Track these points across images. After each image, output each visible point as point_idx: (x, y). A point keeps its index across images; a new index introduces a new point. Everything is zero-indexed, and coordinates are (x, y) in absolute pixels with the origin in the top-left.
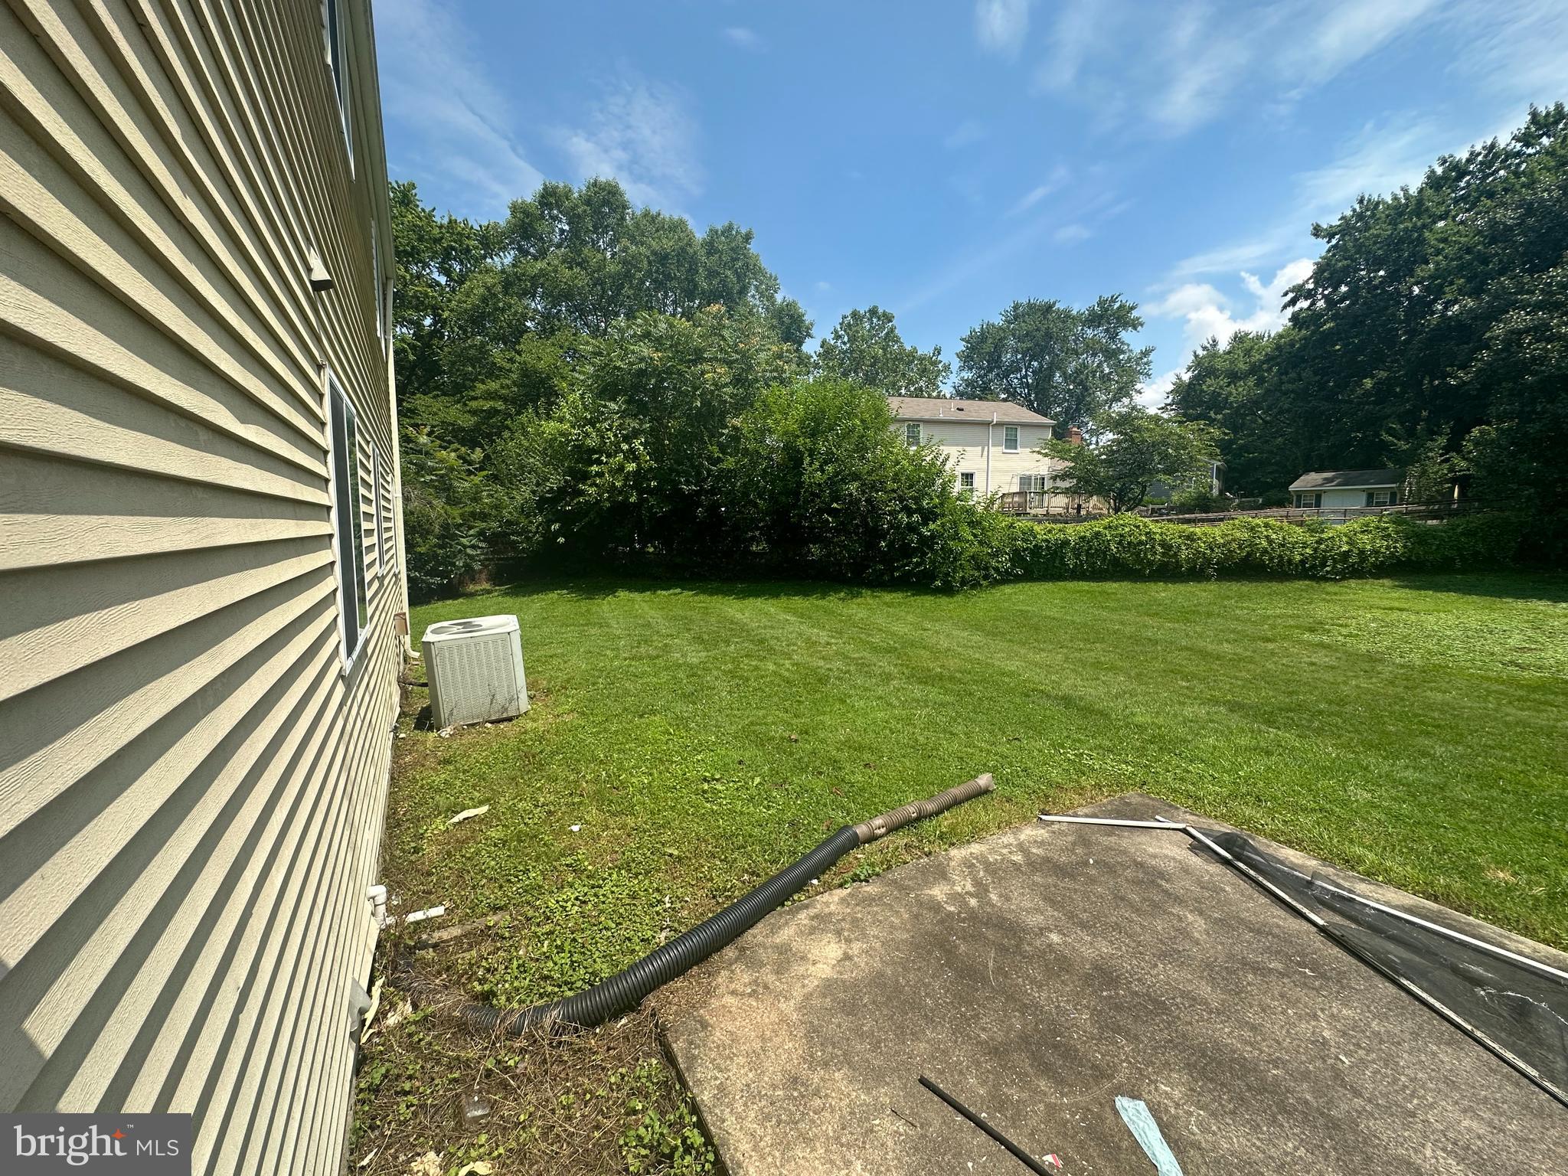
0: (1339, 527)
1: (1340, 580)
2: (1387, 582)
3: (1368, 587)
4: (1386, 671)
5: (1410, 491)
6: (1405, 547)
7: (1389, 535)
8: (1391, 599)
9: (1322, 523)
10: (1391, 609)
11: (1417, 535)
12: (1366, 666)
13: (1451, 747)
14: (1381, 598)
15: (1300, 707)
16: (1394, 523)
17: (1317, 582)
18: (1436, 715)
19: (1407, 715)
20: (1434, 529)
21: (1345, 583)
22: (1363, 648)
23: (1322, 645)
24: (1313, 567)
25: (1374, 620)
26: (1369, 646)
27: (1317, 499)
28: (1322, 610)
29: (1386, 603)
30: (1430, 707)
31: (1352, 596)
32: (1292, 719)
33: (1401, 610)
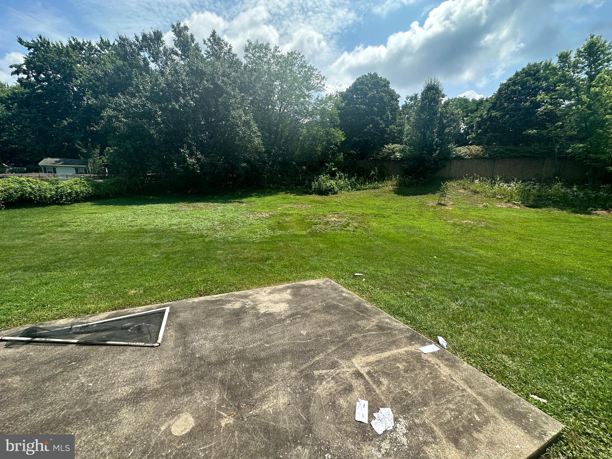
0: (64, 182)
1: (71, 204)
2: (89, 203)
3: (82, 206)
4: (93, 236)
5: (91, 169)
6: (92, 190)
7: (85, 185)
8: (92, 209)
9: (57, 180)
10: (92, 213)
11: (95, 185)
12: (86, 236)
13: (116, 257)
14: (88, 210)
15: (60, 260)
16: (86, 181)
17: (61, 206)
18: (111, 248)
19: (102, 251)
20: (101, 183)
21: (73, 205)
22: (84, 229)
23: (67, 232)
24: (57, 199)
25: (86, 218)
26: (86, 229)
27: (54, 170)
28: (65, 217)
29: (90, 211)
30: (109, 246)
31: (77, 210)
32: (57, 266)
33: (95, 213)
